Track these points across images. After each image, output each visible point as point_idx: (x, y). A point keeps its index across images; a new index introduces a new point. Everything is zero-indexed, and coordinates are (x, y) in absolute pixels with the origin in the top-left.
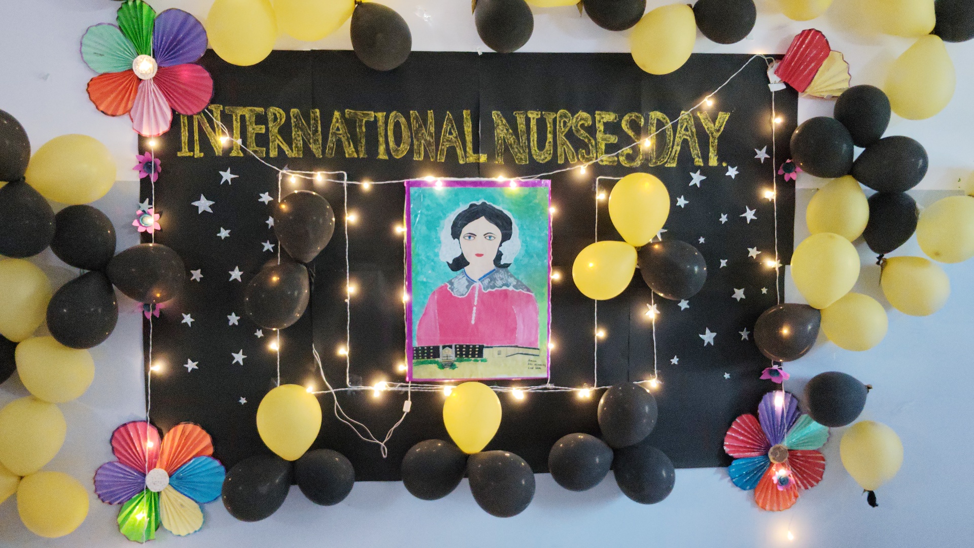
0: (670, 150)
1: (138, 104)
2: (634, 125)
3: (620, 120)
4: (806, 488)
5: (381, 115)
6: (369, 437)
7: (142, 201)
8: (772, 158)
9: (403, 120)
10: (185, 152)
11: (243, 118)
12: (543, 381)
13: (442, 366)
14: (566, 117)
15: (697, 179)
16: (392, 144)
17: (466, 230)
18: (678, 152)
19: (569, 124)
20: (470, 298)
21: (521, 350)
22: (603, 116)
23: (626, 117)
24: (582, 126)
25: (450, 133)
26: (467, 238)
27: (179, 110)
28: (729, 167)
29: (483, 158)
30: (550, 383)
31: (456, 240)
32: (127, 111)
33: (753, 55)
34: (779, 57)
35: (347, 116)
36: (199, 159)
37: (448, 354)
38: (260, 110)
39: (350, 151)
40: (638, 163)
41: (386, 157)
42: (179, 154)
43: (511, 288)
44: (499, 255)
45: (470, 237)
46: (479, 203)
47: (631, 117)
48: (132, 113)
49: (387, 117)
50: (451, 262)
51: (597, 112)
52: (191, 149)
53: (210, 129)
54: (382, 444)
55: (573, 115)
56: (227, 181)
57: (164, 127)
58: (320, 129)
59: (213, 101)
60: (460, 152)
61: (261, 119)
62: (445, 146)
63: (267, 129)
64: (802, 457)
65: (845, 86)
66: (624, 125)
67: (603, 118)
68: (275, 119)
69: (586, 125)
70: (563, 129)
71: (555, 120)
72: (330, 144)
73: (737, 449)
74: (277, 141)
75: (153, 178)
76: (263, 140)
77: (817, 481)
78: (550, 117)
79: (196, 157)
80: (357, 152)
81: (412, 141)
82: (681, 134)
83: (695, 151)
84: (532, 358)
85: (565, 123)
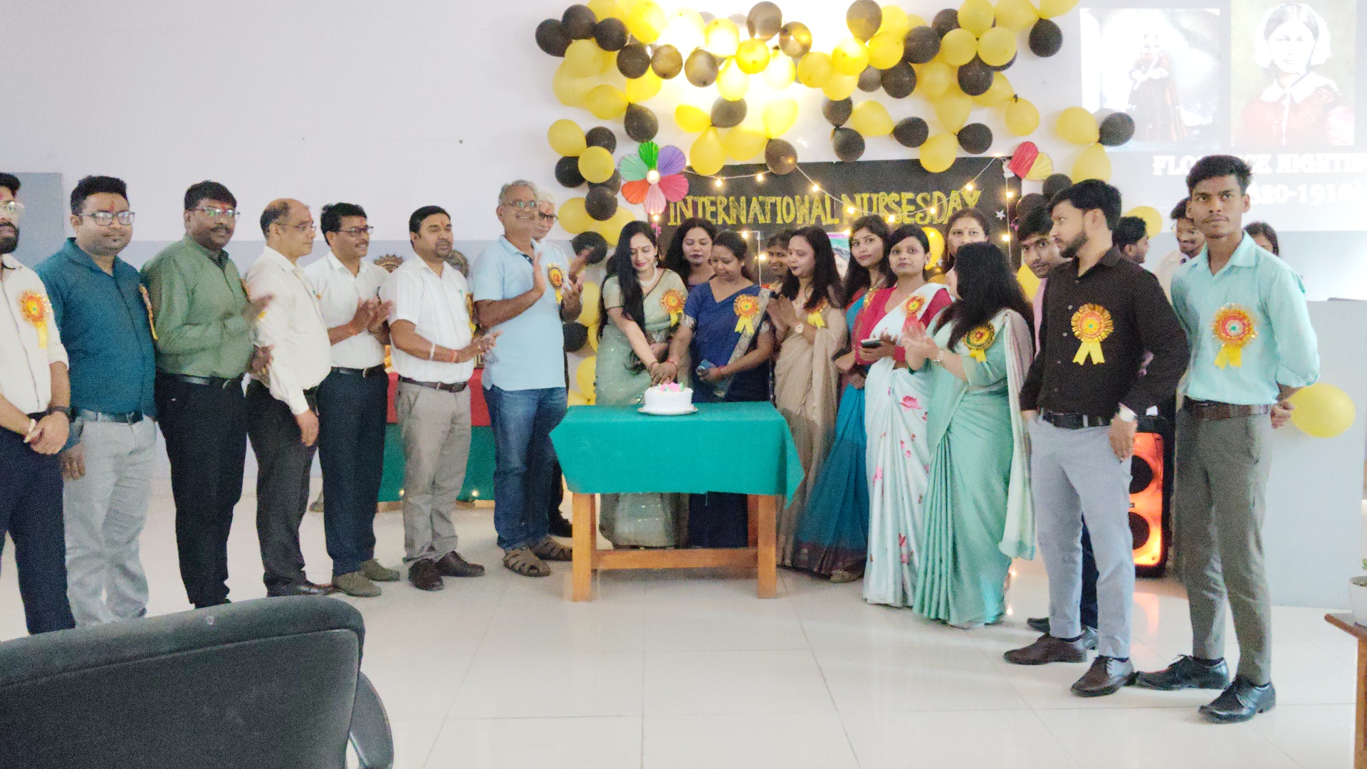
1: (648, 198)
2: (924, 200)
3: (916, 198)
5: (779, 199)
8: (1006, 217)
9: (791, 201)
11: (703, 203)
14: (884, 196)
16: (785, 215)
19: (886, 201)
22: (906, 195)
23: (920, 196)
24: (894, 201)
25: (818, 208)
27: (670, 199)
29: (836, 221)
32: (643, 201)
33: (993, 158)
34: (1010, 158)
35: (760, 200)
38: (713, 198)
39: (761, 220)
40: (927, 222)
47: (922, 195)
48: (645, 201)
49: (782, 200)
51: (902, 193)
53: (686, 209)
55: (888, 195)
57: (661, 211)
58: (745, 207)
59: (688, 194)
60: (823, 218)
61: (713, 203)
62: (814, 215)
65: (1050, 173)
66: (919, 200)
68: (721, 203)
69: (896, 200)
70: (882, 203)
71: (878, 199)
72: (750, 216)
74: (722, 215)
78: (874, 196)
80: (766, 220)
81: (796, 213)
82: (952, 205)
85: (884, 200)
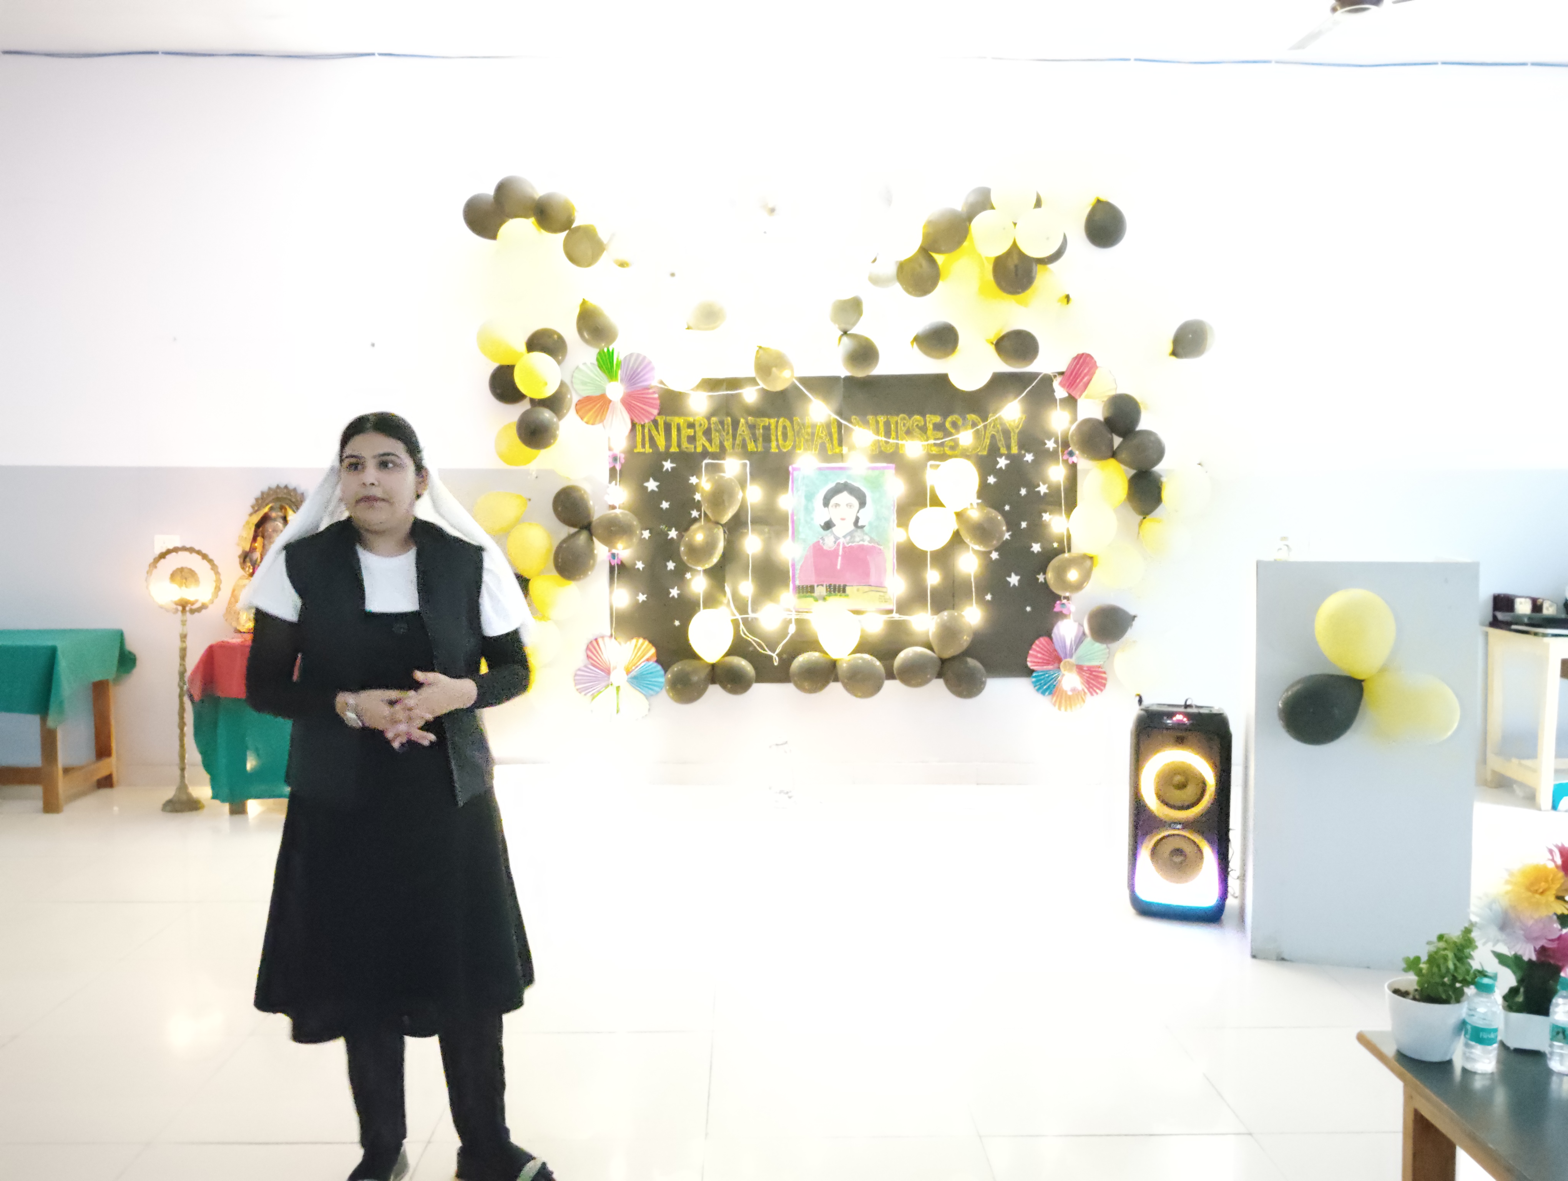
0: (982, 442)
1: (609, 417)
2: (955, 424)
3: (944, 422)
4: (1092, 694)
5: (773, 421)
6: (765, 650)
7: (610, 482)
8: (1058, 447)
9: (788, 424)
10: (639, 449)
11: (678, 425)
12: (891, 611)
13: (816, 599)
14: (904, 419)
15: (1002, 463)
16: (781, 442)
17: (833, 501)
18: (988, 444)
19: (907, 425)
20: (837, 550)
21: (873, 588)
22: (932, 418)
23: (949, 419)
24: (917, 425)
25: (822, 433)
26: (834, 507)
27: (636, 420)
28: (1027, 454)
29: (845, 450)
30: (896, 612)
31: (826, 508)
32: (602, 421)
33: (1040, 373)
34: (1062, 374)
35: (750, 422)
36: (649, 453)
37: (820, 591)
38: (690, 419)
39: (751, 446)
40: (958, 451)
41: (777, 451)
42: (635, 451)
43: (866, 543)
44: (857, 520)
45: (836, 506)
46: (842, 482)
47: (952, 418)
48: (605, 422)
49: (777, 422)
50: (822, 524)
51: (927, 416)
52: (643, 446)
53: (656, 433)
54: (774, 655)
55: (910, 418)
56: (667, 469)
58: (731, 431)
59: (659, 414)
60: (828, 446)
61: (691, 426)
62: (818, 442)
63: (695, 432)
64: (1087, 670)
65: (1113, 393)
66: (948, 425)
67: (931, 420)
68: (701, 425)
69: (920, 425)
70: (903, 428)
71: (897, 423)
72: (737, 442)
73: (1038, 663)
74: (702, 441)
75: (618, 467)
76: (692, 439)
77: (1101, 690)
78: (893, 419)
79: (647, 452)
80: (757, 447)
81: (795, 439)
82: (990, 431)
83: (1001, 444)
84: (882, 594)
85: (904, 425)
